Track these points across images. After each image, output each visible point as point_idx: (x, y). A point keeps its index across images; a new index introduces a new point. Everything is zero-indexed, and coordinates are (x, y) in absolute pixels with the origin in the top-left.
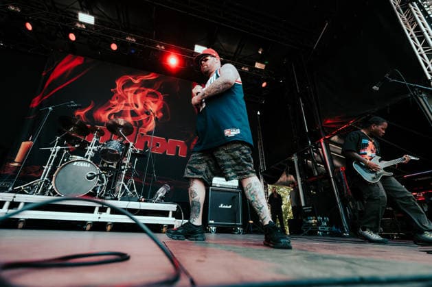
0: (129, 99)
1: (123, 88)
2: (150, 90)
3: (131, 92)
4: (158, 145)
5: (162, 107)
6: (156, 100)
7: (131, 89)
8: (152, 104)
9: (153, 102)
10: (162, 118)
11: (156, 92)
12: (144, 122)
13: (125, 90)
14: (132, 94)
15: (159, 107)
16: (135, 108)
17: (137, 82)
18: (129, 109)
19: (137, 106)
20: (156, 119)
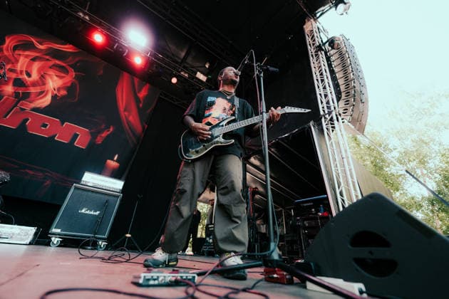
0: (19, 64)
1: (15, 48)
2: (58, 62)
3: (27, 56)
4: (45, 126)
5: (69, 85)
6: (63, 75)
7: (27, 53)
8: (55, 78)
9: (57, 76)
10: (63, 97)
11: (67, 67)
12: (32, 96)
13: (17, 52)
14: (28, 60)
15: (64, 84)
16: (25, 76)
17: (41, 47)
18: (14, 76)
19: (29, 75)
20: (54, 97)
